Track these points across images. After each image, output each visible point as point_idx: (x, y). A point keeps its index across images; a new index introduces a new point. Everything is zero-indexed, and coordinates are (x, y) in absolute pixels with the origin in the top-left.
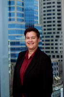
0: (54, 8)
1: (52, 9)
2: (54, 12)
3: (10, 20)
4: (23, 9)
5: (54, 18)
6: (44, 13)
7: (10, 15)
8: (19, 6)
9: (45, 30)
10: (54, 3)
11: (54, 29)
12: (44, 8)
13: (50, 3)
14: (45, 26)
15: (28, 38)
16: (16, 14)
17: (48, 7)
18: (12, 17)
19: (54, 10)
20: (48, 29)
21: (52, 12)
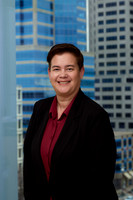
0: (122, 16)
1: (118, 17)
2: (122, 25)
3: (22, 42)
4: (52, 17)
5: (122, 38)
6: (101, 27)
7: (22, 30)
8: (44, 11)
9: (101, 64)
10: (122, 4)
11: (123, 63)
12: (101, 14)
13: (114, 4)
14: (101, 56)
15: (58, 69)
16: (35, 29)
17: (109, 13)
18: (26, 37)
19: (122, 20)
20: (109, 64)
21: (118, 25)
